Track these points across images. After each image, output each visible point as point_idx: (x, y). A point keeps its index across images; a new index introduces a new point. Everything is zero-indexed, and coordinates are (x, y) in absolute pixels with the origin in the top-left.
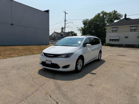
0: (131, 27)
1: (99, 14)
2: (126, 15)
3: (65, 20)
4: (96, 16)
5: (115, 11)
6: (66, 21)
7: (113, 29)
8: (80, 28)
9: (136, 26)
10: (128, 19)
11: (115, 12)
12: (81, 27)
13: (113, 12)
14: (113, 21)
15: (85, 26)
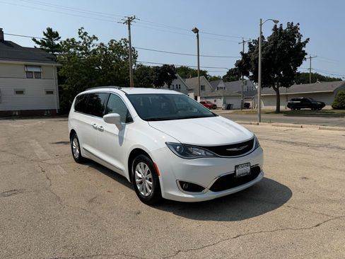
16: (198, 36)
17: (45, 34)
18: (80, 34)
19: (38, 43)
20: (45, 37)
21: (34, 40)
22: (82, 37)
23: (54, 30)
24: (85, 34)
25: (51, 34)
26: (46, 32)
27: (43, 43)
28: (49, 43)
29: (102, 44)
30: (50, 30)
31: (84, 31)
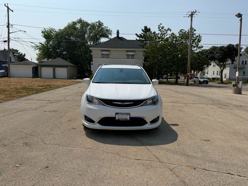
0: (127, 51)
1: (74, 23)
2: (118, 32)
3: (9, 24)
4: (68, 26)
5: (99, 21)
6: (10, 26)
7: (103, 53)
8: (38, 44)
9: (134, 51)
10: (122, 39)
11: (100, 24)
12: (40, 43)
13: (98, 24)
14: (98, 39)
15: (48, 42)
16: (241, 20)
17: (143, 30)
18: (159, 28)
19: (138, 36)
20: (142, 32)
21: (136, 35)
22: (160, 30)
23: (148, 27)
24: (163, 28)
25: (147, 30)
26: (143, 29)
27: (140, 36)
28: (144, 36)
29: (173, 34)
30: (146, 27)
31: (161, 26)
